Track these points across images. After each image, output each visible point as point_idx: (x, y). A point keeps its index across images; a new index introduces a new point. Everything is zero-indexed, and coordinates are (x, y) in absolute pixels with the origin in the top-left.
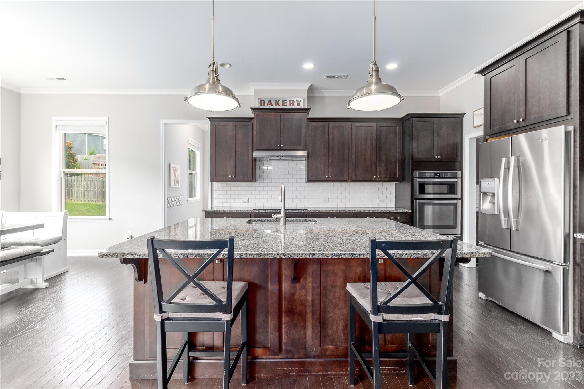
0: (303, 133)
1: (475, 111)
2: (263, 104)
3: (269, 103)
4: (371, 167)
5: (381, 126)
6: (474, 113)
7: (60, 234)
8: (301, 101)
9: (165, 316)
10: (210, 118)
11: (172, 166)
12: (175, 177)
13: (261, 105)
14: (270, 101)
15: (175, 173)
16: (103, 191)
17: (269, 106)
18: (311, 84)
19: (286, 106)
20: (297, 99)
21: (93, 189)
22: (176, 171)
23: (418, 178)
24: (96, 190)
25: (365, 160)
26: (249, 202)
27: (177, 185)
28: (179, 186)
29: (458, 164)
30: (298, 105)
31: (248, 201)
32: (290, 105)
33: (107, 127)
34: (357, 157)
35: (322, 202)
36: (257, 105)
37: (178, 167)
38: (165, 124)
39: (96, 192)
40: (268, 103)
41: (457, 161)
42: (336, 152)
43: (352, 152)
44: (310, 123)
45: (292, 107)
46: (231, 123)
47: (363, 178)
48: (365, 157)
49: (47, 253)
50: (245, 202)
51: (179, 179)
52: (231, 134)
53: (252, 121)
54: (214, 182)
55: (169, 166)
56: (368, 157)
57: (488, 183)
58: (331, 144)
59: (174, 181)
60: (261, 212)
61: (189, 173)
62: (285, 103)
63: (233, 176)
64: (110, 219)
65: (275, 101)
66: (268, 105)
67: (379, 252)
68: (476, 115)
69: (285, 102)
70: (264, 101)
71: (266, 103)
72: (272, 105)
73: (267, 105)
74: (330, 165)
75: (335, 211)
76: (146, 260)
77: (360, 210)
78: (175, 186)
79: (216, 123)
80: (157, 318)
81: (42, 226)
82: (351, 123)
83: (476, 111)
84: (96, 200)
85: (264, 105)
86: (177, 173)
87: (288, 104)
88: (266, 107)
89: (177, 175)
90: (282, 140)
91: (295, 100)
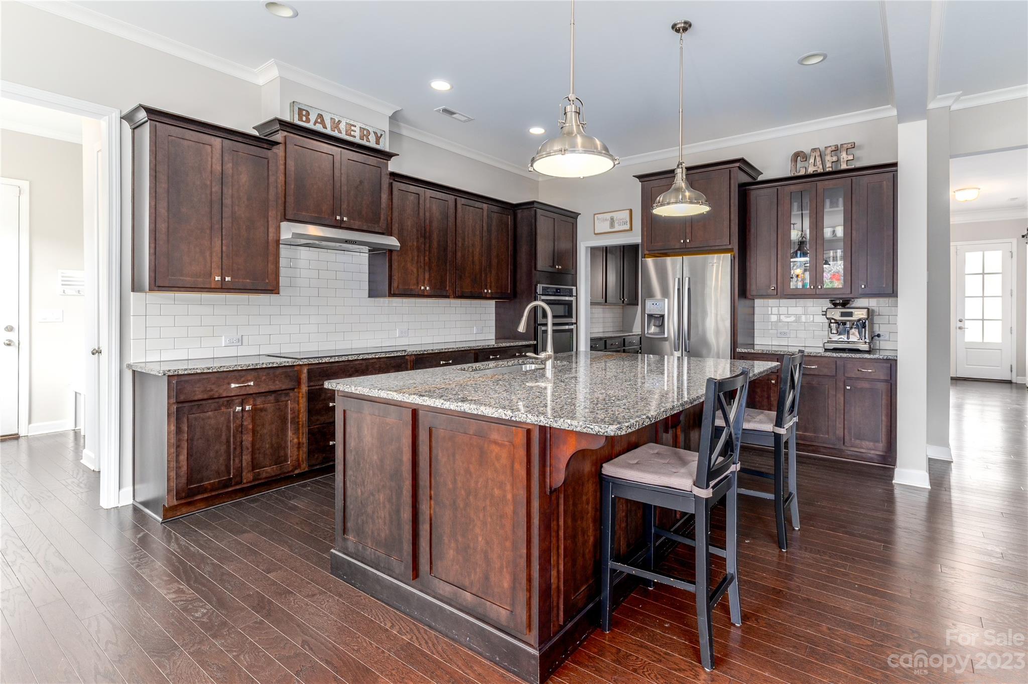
0: (384, 201)
1: (596, 214)
2: (304, 119)
3: (319, 120)
4: (481, 275)
5: (492, 212)
6: (596, 216)
8: (381, 135)
13: (300, 119)
14: (321, 116)
17: (320, 128)
18: (399, 108)
19: (354, 137)
23: (542, 295)
25: (473, 262)
26: (244, 344)
29: (569, 277)
30: (377, 141)
31: (240, 342)
32: (362, 138)
34: (463, 256)
35: (398, 336)
36: (289, 116)
40: (317, 119)
41: (570, 274)
42: (435, 244)
43: (457, 247)
44: (395, 182)
45: (365, 142)
46: (219, 140)
47: (471, 292)
48: (473, 257)
50: (233, 344)
52: (219, 168)
53: (275, 150)
56: (476, 258)
57: (656, 304)
58: (428, 230)
60: (326, 363)
62: (353, 131)
63: (227, 279)
65: (331, 119)
66: (317, 124)
68: (598, 219)
69: (352, 128)
70: (308, 113)
71: (312, 118)
72: (325, 127)
73: (315, 124)
74: (427, 268)
75: (451, 350)
77: (483, 346)
82: (456, 197)
83: (598, 214)
85: (308, 121)
87: (357, 134)
88: (311, 126)
90: (344, 206)
91: (371, 130)
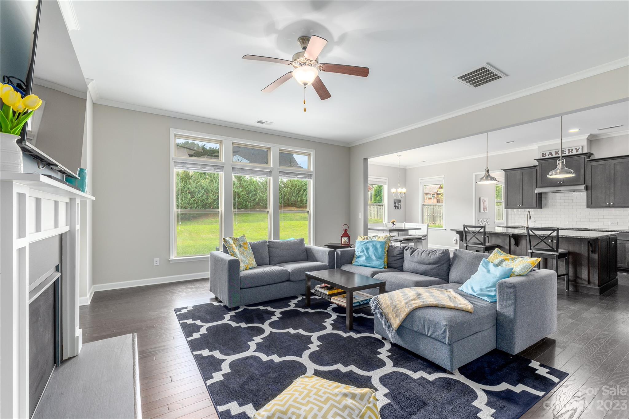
0: (582, 172)
7: (426, 234)
8: (579, 148)
9: (467, 245)
10: (504, 170)
11: (482, 199)
12: (484, 206)
13: (543, 156)
14: (551, 153)
15: (484, 203)
16: (434, 216)
17: (550, 156)
18: (590, 134)
19: (565, 154)
20: (575, 148)
21: (426, 214)
22: (485, 202)
24: (429, 215)
26: (537, 222)
27: (486, 211)
28: (487, 212)
30: (577, 151)
32: (569, 153)
33: (444, 180)
35: (609, 225)
36: (540, 157)
37: (486, 199)
38: (476, 175)
39: (429, 216)
40: (549, 154)
44: (590, 163)
45: (571, 154)
46: (519, 171)
49: (423, 239)
50: (533, 223)
51: (487, 207)
52: (519, 178)
53: (536, 168)
54: (509, 209)
55: (480, 199)
59: (483, 208)
61: (496, 202)
63: (521, 205)
64: (445, 230)
65: (555, 151)
67: (531, 232)
69: (564, 151)
70: (546, 153)
71: (547, 154)
72: (552, 155)
73: (548, 156)
76: (463, 232)
78: (484, 212)
79: (508, 173)
80: (465, 245)
81: (420, 229)
84: (429, 222)
85: (546, 156)
86: (485, 203)
87: (567, 152)
88: (547, 157)
89: (485, 205)
91: (573, 149)
